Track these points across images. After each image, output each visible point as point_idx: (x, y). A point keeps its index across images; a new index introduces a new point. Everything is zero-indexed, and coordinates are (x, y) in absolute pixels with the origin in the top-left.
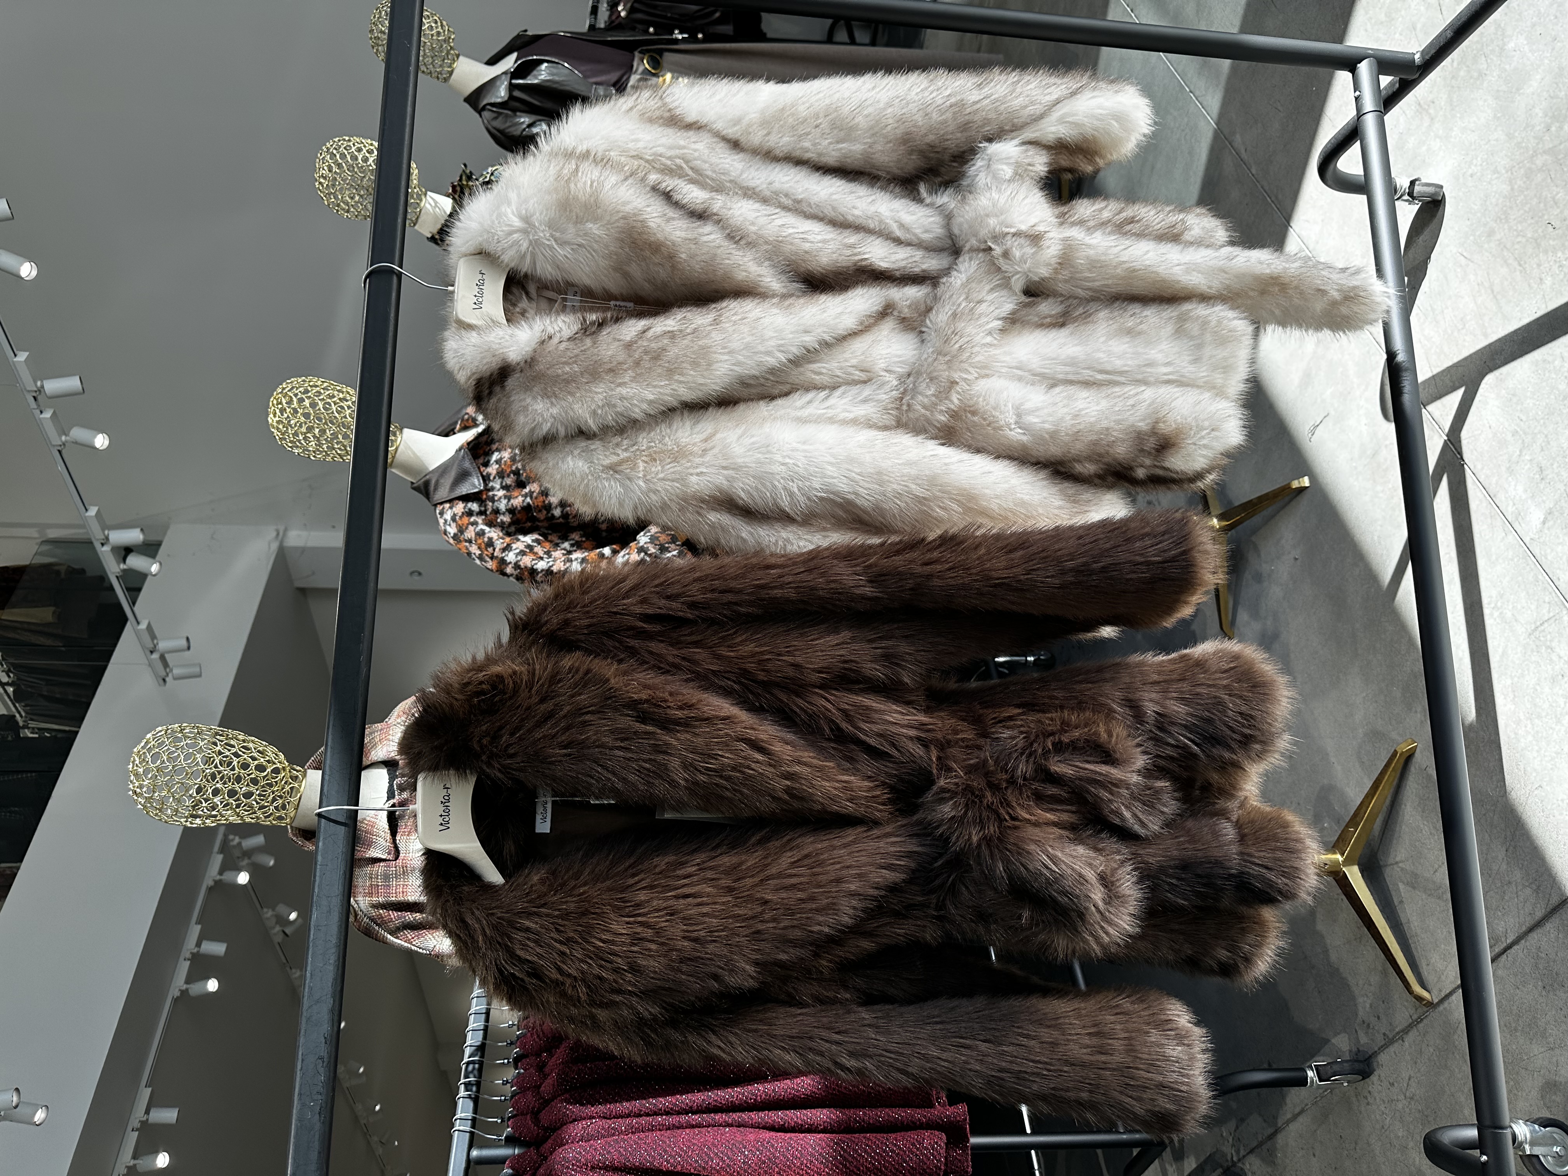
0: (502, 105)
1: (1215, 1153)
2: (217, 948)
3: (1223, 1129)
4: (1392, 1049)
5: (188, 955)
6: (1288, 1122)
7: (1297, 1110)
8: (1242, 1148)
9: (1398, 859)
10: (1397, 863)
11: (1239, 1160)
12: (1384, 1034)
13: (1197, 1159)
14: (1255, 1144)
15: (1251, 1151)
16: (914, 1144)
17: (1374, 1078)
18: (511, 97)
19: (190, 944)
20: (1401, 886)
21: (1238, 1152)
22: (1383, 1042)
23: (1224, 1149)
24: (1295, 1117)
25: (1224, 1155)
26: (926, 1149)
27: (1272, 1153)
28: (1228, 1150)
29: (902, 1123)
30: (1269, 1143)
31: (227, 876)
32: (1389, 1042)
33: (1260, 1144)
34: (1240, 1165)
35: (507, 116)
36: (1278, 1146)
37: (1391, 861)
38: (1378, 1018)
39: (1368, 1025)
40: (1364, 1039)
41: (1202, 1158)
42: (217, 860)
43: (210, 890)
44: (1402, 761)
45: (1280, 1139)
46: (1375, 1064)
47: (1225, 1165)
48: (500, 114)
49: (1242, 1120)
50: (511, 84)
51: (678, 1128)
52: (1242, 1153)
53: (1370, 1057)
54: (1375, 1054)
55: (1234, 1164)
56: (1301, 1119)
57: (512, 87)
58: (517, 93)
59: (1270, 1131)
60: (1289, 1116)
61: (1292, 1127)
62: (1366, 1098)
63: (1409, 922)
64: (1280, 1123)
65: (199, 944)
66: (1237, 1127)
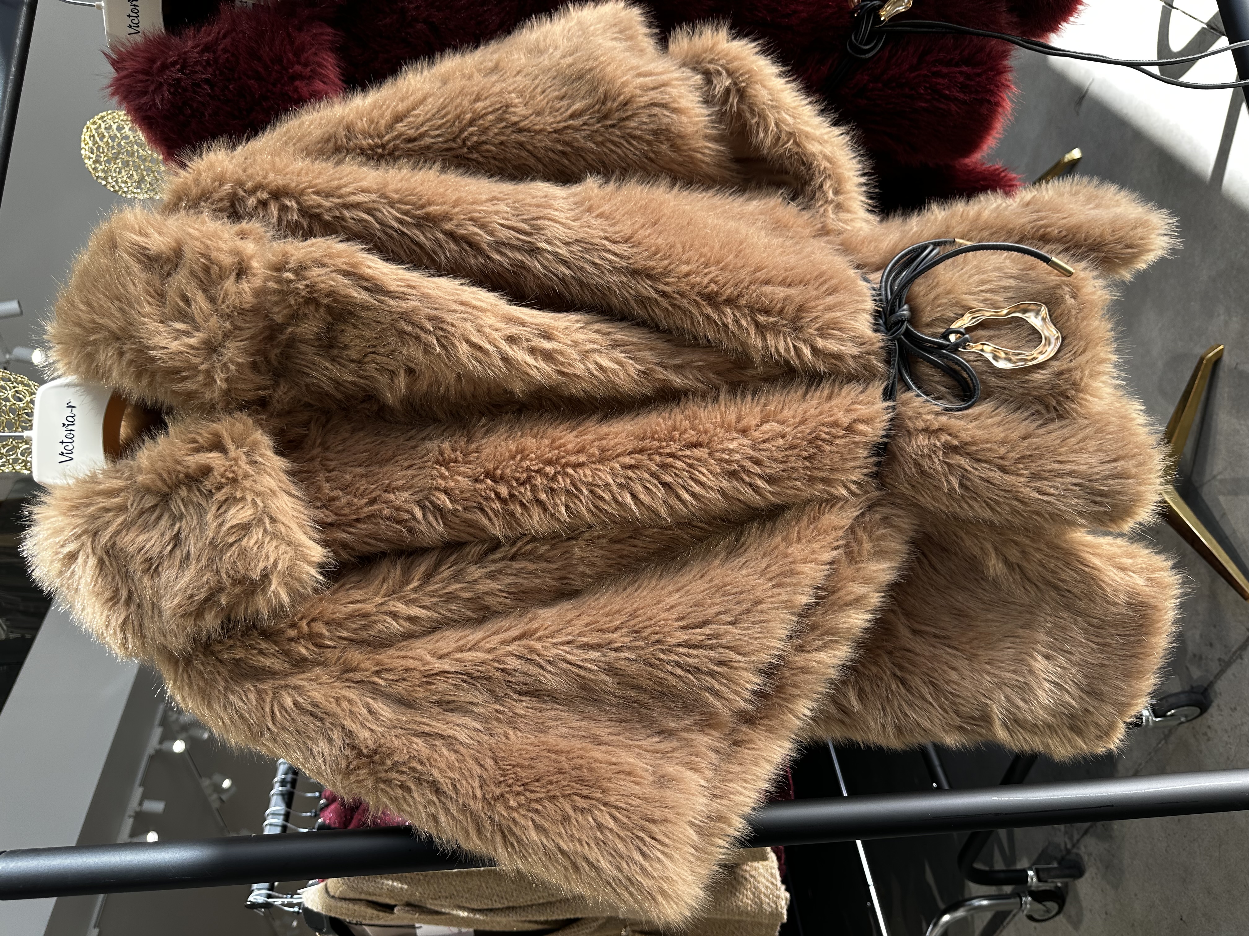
2: (156, 806)
4: (1230, 672)
5: (132, 813)
9: (1215, 473)
10: (1214, 477)
12: (1220, 660)
17: (1213, 710)
19: (133, 804)
20: (1222, 499)
22: (1219, 668)
31: (165, 746)
32: (1225, 665)
37: (1207, 477)
38: (1211, 645)
39: (1201, 658)
40: (1196, 673)
42: (157, 732)
43: (152, 758)
44: (1210, 367)
46: (1212, 695)
53: (1206, 690)
54: (1211, 684)
62: (1205, 734)
63: (1234, 532)
65: (141, 804)
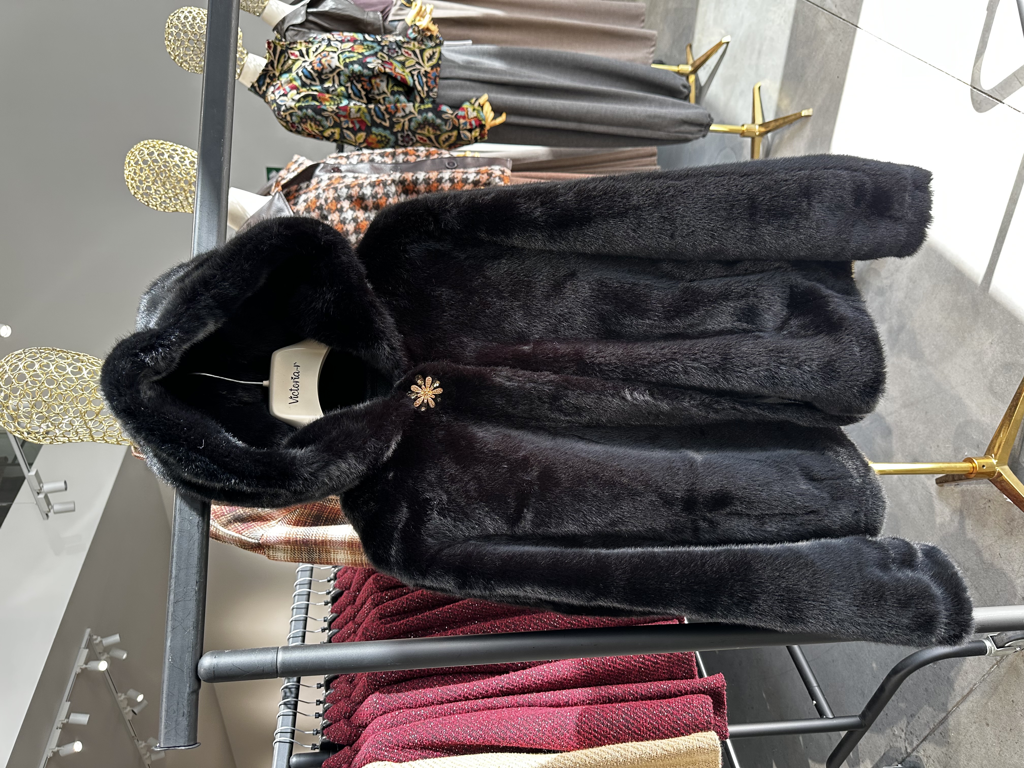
0: (301, 25)
1: (889, 750)
2: (82, 719)
3: (895, 729)
5: (60, 725)
6: (958, 705)
7: (966, 691)
8: (915, 739)
11: (913, 750)
13: (872, 761)
14: (927, 732)
15: (925, 739)
16: (685, 705)
18: (307, 21)
19: (62, 716)
21: (911, 743)
23: (897, 745)
24: (964, 698)
25: (898, 750)
26: (697, 707)
27: (945, 735)
28: (901, 745)
29: (670, 692)
30: (941, 728)
31: (91, 665)
33: (933, 731)
34: (915, 753)
35: (304, 33)
36: (950, 727)
41: (877, 758)
42: (84, 653)
43: (78, 676)
45: (951, 721)
47: (900, 759)
48: (299, 31)
49: (912, 716)
50: (307, 12)
51: (476, 711)
52: (915, 743)
55: (909, 755)
56: (970, 698)
57: (307, 13)
58: (311, 18)
59: (944, 715)
60: (958, 699)
61: (964, 707)
64: (950, 707)
65: (68, 717)
66: (908, 723)
